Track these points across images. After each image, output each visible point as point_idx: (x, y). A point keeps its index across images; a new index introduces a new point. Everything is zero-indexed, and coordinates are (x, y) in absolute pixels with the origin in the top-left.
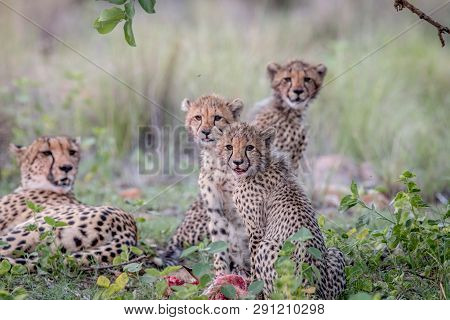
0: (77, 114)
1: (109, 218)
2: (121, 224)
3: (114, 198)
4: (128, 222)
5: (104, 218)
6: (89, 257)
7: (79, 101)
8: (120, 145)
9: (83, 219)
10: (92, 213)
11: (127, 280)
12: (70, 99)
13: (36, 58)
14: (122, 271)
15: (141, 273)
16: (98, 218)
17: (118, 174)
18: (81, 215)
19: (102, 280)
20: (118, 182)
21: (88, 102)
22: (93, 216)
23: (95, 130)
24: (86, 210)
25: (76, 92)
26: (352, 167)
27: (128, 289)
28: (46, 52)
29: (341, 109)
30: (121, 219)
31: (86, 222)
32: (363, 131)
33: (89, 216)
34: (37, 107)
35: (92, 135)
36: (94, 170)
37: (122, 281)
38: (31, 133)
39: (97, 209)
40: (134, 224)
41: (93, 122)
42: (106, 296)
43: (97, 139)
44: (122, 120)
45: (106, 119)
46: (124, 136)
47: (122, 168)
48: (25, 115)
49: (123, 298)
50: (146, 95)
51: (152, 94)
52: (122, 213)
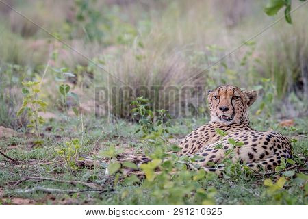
0: (250, 69)
1: (272, 139)
2: (280, 144)
3: (276, 125)
4: (285, 142)
5: (268, 140)
6: (259, 166)
7: (251, 59)
8: (279, 90)
9: (254, 140)
10: (260, 136)
11: (284, 182)
12: (245, 59)
14: (281, 175)
15: (294, 177)
16: (264, 140)
17: (279, 110)
18: (253, 138)
19: (268, 182)
20: (279, 115)
21: (257, 61)
22: (261, 138)
23: (262, 80)
24: (257, 134)
25: (249, 54)
27: (285, 188)
28: (230, 27)
30: (280, 140)
31: (256, 142)
33: (258, 138)
34: (224, 65)
35: (260, 83)
36: (262, 106)
37: (281, 182)
38: (219, 82)
39: (264, 133)
40: (289, 143)
42: (270, 193)
43: (264, 86)
44: (281, 72)
45: (271, 72)
46: (283, 84)
47: (281, 105)
48: (215, 70)
49: (282, 195)
50: (298, 55)
51: (301, 54)
52: (281, 136)
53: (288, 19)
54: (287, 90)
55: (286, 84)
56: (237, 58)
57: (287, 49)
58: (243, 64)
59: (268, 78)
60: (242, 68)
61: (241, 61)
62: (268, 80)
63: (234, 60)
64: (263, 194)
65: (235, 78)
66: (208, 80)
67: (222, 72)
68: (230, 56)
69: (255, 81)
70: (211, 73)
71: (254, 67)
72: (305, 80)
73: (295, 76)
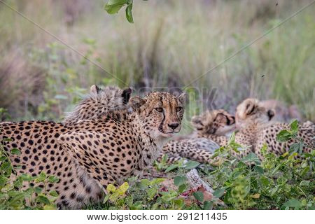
0: (91, 68)
7: (92, 58)
11: (128, 187)
13: (64, 29)
19: (110, 187)
21: (98, 60)
23: (104, 80)
25: (90, 52)
26: (284, 108)
29: (276, 66)
32: (291, 82)
34: (64, 63)
35: (101, 83)
38: (59, 81)
41: (103, 74)
44: (123, 73)
45: (112, 72)
48: (55, 68)
50: (140, 55)
51: (144, 55)
56: (77, 57)
57: (128, 49)
58: (84, 63)
59: (109, 78)
60: (83, 67)
61: (82, 59)
62: (110, 81)
63: (74, 57)
65: (75, 77)
66: (48, 80)
67: (62, 70)
68: (70, 55)
69: (96, 81)
70: (52, 72)
71: (95, 66)
72: (146, 81)
73: (137, 77)
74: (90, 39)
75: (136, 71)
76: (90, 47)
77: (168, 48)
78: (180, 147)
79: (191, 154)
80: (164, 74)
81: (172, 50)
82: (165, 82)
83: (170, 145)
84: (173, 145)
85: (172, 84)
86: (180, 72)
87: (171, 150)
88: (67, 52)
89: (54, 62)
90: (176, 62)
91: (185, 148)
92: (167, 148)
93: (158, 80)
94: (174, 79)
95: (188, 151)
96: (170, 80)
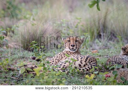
0: (79, 29)
1: (89, 58)
2: (92, 60)
3: (90, 53)
4: (94, 59)
5: (87, 59)
6: (83, 70)
7: (80, 25)
8: (91, 38)
9: (81, 59)
10: (84, 57)
11: (94, 76)
12: (77, 25)
13: (68, 14)
14: (92, 73)
15: (98, 74)
16: (85, 59)
17: (91, 46)
18: (81, 58)
19: (87, 76)
20: (91, 48)
21: (82, 26)
22: (84, 58)
23: (84, 34)
24: (82, 56)
25: (79, 23)
27: (94, 78)
28: (71, 12)
30: (92, 59)
31: (82, 60)
34: (68, 27)
35: (83, 35)
37: (93, 76)
39: (85, 56)
40: (96, 60)
41: (84, 31)
42: (88, 81)
43: (85, 36)
44: (92, 31)
45: (88, 30)
46: (93, 35)
47: (92, 44)
48: (65, 30)
49: (93, 81)
50: (99, 23)
51: (100, 23)
52: (92, 57)
53: (99, 9)
54: (94, 38)
55: (94, 35)
56: (74, 25)
58: (76, 27)
59: (86, 33)
60: (76, 29)
61: (76, 26)
62: (87, 34)
63: (73, 25)
64: (85, 81)
65: (73, 33)
66: (62, 34)
67: (67, 30)
68: (71, 24)
69: (81, 34)
70: (63, 31)
71: (81, 28)
72: (102, 34)
73: (98, 32)
74: (79, 18)
75: (97, 30)
76: (79, 21)
77: (110, 20)
78: (115, 60)
79: (120, 62)
80: (109, 30)
81: (112, 21)
82: (109, 34)
83: (111, 59)
84: (112, 59)
85: (112, 34)
86: (115, 30)
87: (111, 61)
88: (69, 23)
89: (64, 27)
90: (114, 26)
91: (117, 60)
92: (110, 60)
93: (106, 33)
94: (113, 32)
95: (119, 61)
96: (111, 33)
